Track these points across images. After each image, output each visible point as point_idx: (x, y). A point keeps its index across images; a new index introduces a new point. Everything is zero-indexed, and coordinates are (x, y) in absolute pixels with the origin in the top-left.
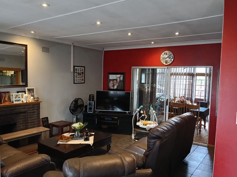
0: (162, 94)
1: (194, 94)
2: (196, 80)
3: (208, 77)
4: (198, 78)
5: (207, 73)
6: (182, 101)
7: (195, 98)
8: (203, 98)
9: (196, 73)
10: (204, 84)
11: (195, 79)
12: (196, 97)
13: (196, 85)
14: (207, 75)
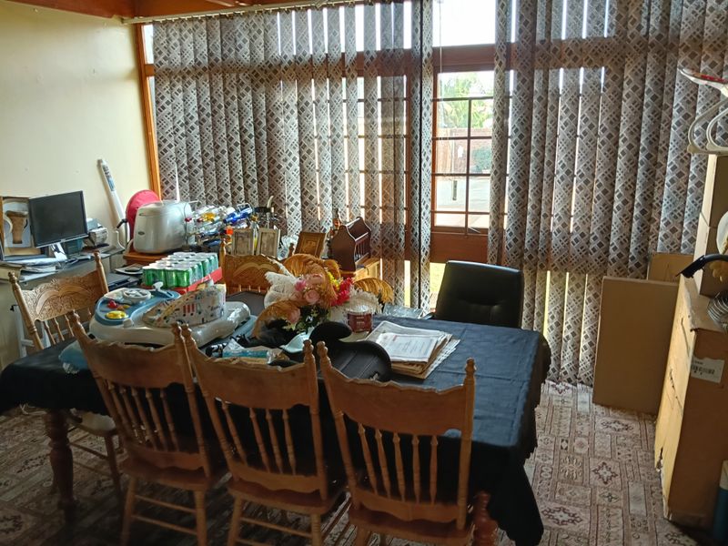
0: (231, 210)
1: (426, 198)
2: (435, 101)
3: (512, 73)
4: (449, 81)
5: (509, 45)
6: (312, 300)
7: (433, 228)
8: (483, 222)
9: (436, 50)
10: (486, 124)
11: (428, 98)
12: (441, 221)
13: (435, 139)
14: (508, 56)
